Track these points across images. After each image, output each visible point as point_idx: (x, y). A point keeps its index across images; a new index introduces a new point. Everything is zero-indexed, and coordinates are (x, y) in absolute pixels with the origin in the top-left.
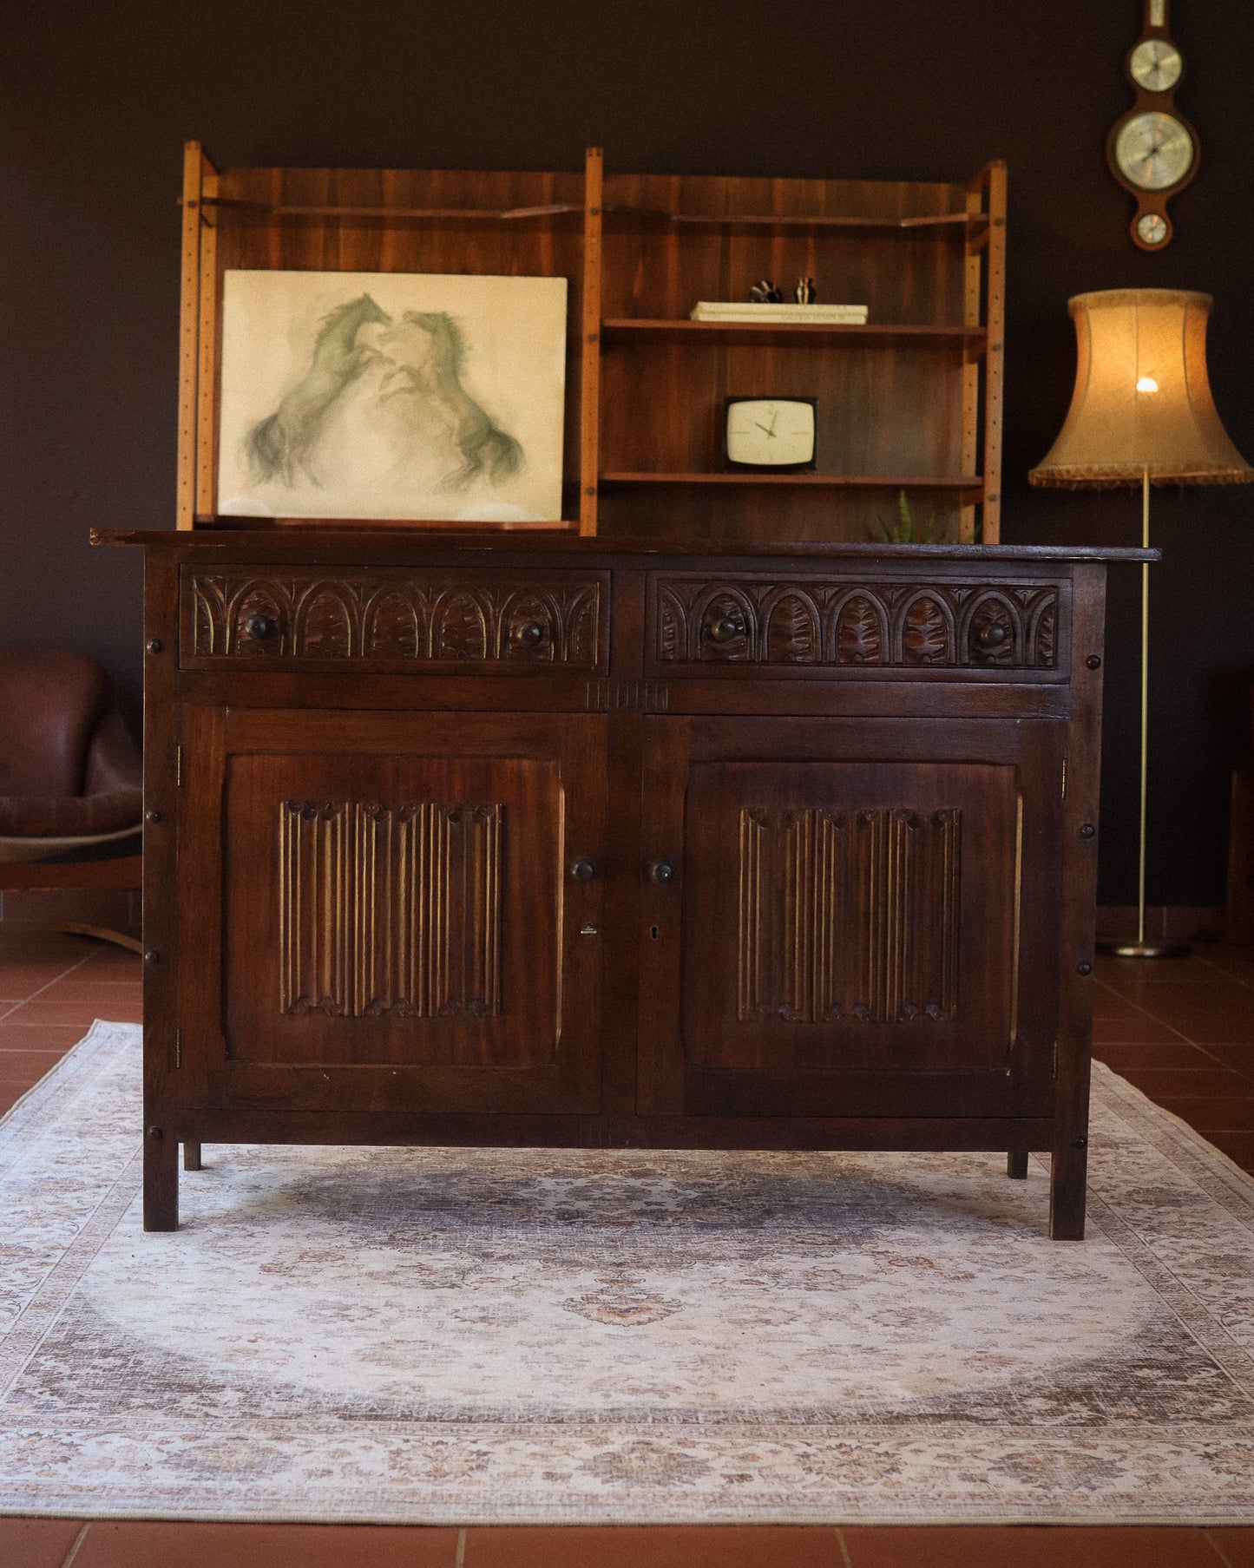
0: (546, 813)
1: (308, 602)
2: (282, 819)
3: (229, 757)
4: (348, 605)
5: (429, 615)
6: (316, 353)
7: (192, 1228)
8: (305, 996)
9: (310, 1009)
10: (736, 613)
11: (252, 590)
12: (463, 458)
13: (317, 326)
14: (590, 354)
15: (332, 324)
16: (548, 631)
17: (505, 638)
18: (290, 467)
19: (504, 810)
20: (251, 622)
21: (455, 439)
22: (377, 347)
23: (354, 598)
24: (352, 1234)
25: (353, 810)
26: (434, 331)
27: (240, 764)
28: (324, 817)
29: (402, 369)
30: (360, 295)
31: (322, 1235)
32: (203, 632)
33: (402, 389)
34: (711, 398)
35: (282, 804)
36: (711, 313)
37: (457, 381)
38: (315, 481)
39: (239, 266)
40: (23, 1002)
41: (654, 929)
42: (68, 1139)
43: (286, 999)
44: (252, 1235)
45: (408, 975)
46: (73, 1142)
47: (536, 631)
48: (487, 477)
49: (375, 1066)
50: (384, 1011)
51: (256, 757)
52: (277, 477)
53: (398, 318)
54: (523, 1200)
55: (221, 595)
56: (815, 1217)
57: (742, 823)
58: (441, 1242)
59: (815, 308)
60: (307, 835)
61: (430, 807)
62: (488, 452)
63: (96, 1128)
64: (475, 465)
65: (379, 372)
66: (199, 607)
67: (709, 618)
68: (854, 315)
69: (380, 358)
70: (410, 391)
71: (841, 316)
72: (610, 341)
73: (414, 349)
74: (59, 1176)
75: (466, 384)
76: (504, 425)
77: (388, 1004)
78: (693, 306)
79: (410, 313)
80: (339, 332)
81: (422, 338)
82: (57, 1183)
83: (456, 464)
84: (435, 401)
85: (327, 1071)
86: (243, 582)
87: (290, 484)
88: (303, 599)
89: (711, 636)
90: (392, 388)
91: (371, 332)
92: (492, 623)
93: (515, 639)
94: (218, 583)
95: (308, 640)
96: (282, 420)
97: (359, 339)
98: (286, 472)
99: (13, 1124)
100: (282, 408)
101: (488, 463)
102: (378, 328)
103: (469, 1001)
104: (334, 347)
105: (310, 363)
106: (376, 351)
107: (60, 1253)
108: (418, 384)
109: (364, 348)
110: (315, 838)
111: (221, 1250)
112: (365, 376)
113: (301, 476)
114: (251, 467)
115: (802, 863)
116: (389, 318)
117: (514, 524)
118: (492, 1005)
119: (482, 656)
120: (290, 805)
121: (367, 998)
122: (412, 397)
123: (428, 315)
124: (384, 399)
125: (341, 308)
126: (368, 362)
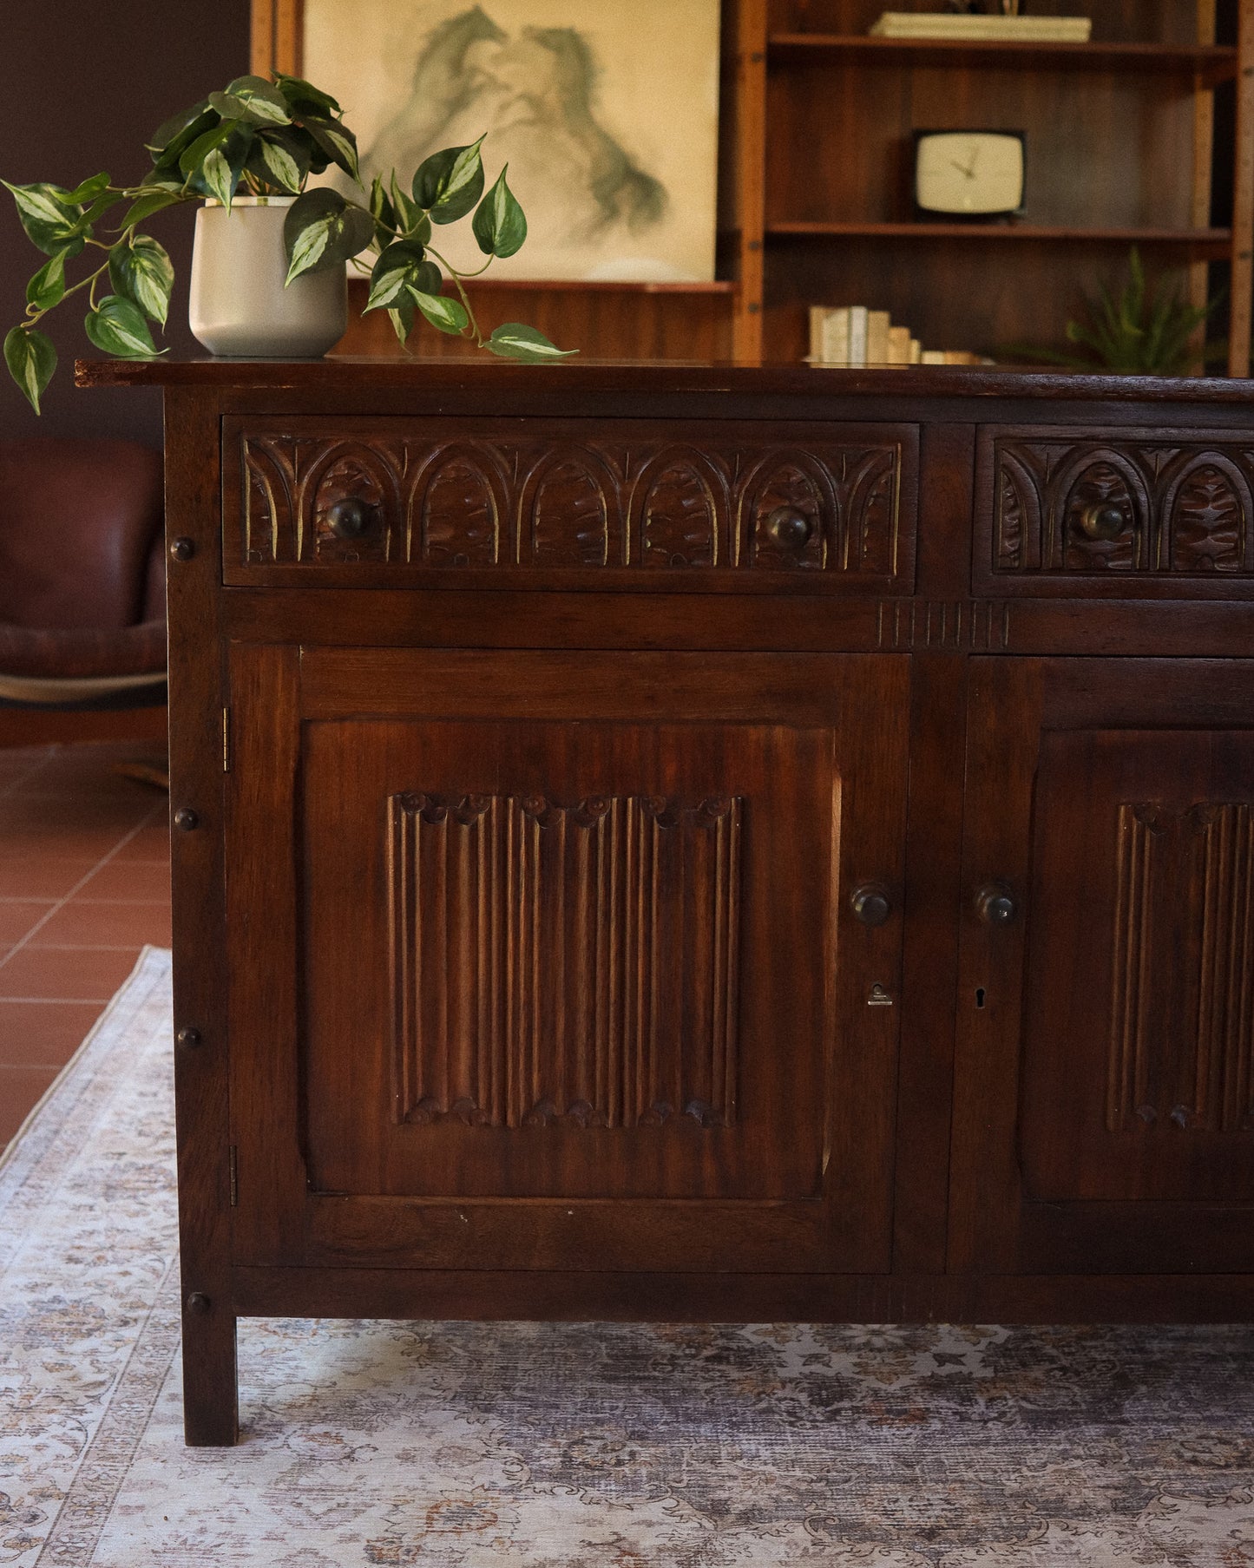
0: (813, 813)
1: (429, 476)
2: (390, 822)
3: (304, 727)
4: (495, 481)
5: (625, 496)
6: (417, 78)
7: (260, 1435)
8: (430, 1096)
9: (438, 1117)
10: (1120, 492)
11: (339, 457)
12: (595, 203)
14: (753, 78)
15: (436, 41)
16: (817, 521)
17: (748, 534)
19: (743, 805)
20: (337, 511)
21: (585, 181)
22: (492, 70)
23: (505, 471)
24: (504, 1450)
25: (503, 806)
26: (559, 50)
27: (324, 737)
28: (458, 820)
29: (522, 97)
30: (467, 7)
31: (459, 1453)
32: (261, 526)
33: (521, 122)
34: (894, 131)
35: (390, 799)
36: (900, 26)
37: (587, 111)
40: (60, 903)
41: (980, 993)
42: (90, 1201)
43: (401, 1101)
44: (350, 1457)
45: (591, 1063)
46: (98, 1212)
47: (800, 524)
48: (625, 227)
49: (538, 1201)
50: (553, 1121)
51: (347, 724)
53: (515, 35)
54: (752, 1351)
55: (288, 466)
56: (1196, 1392)
57: (1122, 827)
58: (644, 1471)
59: (1026, 22)
60: (430, 850)
61: (626, 803)
62: (625, 197)
63: (131, 1175)
65: (492, 101)
66: (253, 486)
67: (1076, 502)
68: (1073, 30)
69: (493, 84)
70: (532, 123)
71: (1059, 30)
72: (778, 60)
73: (536, 72)
74: (69, 1296)
75: (598, 114)
76: (646, 162)
77: (558, 1109)
78: (875, 16)
79: (530, 28)
80: (444, 52)
81: (544, 59)
82: (64, 1313)
83: (587, 210)
84: (562, 136)
85: (463, 1209)
86: (325, 443)
88: (421, 470)
89: (1080, 531)
90: (508, 120)
91: (484, 52)
92: (728, 507)
93: (764, 535)
94: (283, 445)
95: (429, 538)
96: (377, 160)
97: (469, 60)
99: (16, 1166)
100: (377, 145)
101: (626, 210)
102: (491, 47)
103: (686, 1102)
104: (439, 71)
105: (410, 90)
106: (489, 75)
107: (51, 1508)
108: (540, 114)
109: (475, 70)
110: (444, 851)
111: (303, 1499)
112: (476, 106)
115: (1215, 888)
116: (504, 35)
117: (658, 285)
118: (723, 1110)
119: (711, 562)
120: (403, 800)
121: (528, 1099)
122: (534, 131)
123: (552, 31)
124: (499, 134)
125: (446, 23)
126: (479, 89)
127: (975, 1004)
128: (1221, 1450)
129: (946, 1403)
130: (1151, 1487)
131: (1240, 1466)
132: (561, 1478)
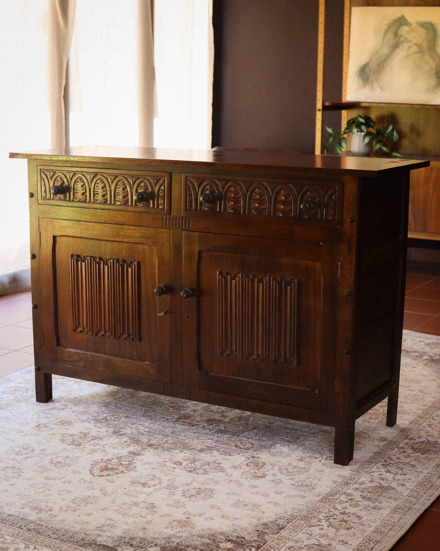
2: (70, 261)
3: (54, 238)
4: (86, 183)
6: (383, 38)
8: (79, 326)
9: (81, 331)
11: (58, 176)
12: (436, 79)
13: (384, 28)
15: (390, 27)
16: (149, 196)
18: (372, 83)
19: (138, 264)
21: (433, 72)
22: (405, 35)
25: (91, 259)
26: (427, 29)
27: (59, 240)
28: (82, 261)
29: (415, 44)
30: (400, 15)
33: (415, 52)
35: (70, 255)
38: (381, 88)
39: (358, 5)
41: (187, 316)
43: (73, 326)
45: (109, 322)
49: (100, 354)
51: (63, 237)
52: (368, 86)
53: (414, 25)
57: (218, 277)
60: (77, 267)
61: (114, 261)
65: (406, 46)
69: (407, 40)
70: (417, 53)
73: (420, 36)
75: (438, 50)
77: (103, 333)
79: (419, 22)
80: (392, 30)
81: (423, 32)
83: (433, 81)
84: (427, 57)
87: (372, 89)
88: (73, 180)
90: (411, 52)
91: (404, 30)
92: (131, 192)
95: (75, 195)
96: (370, 65)
97: (399, 33)
98: (371, 84)
100: (370, 61)
102: (406, 28)
103: (128, 335)
104: (390, 36)
105: (381, 42)
106: (405, 37)
108: (420, 50)
109: (401, 36)
110: (80, 268)
112: (401, 47)
113: (376, 86)
114: (359, 82)
115: (239, 295)
116: (411, 24)
118: (136, 337)
119: (129, 204)
120: (72, 256)
121: (97, 329)
122: (418, 55)
123: (425, 23)
124: (408, 56)
125: (393, 20)
126: (402, 42)
127: (186, 318)
128: (249, 446)
129: (205, 424)
130: (216, 448)
131: (245, 449)
132: (97, 421)
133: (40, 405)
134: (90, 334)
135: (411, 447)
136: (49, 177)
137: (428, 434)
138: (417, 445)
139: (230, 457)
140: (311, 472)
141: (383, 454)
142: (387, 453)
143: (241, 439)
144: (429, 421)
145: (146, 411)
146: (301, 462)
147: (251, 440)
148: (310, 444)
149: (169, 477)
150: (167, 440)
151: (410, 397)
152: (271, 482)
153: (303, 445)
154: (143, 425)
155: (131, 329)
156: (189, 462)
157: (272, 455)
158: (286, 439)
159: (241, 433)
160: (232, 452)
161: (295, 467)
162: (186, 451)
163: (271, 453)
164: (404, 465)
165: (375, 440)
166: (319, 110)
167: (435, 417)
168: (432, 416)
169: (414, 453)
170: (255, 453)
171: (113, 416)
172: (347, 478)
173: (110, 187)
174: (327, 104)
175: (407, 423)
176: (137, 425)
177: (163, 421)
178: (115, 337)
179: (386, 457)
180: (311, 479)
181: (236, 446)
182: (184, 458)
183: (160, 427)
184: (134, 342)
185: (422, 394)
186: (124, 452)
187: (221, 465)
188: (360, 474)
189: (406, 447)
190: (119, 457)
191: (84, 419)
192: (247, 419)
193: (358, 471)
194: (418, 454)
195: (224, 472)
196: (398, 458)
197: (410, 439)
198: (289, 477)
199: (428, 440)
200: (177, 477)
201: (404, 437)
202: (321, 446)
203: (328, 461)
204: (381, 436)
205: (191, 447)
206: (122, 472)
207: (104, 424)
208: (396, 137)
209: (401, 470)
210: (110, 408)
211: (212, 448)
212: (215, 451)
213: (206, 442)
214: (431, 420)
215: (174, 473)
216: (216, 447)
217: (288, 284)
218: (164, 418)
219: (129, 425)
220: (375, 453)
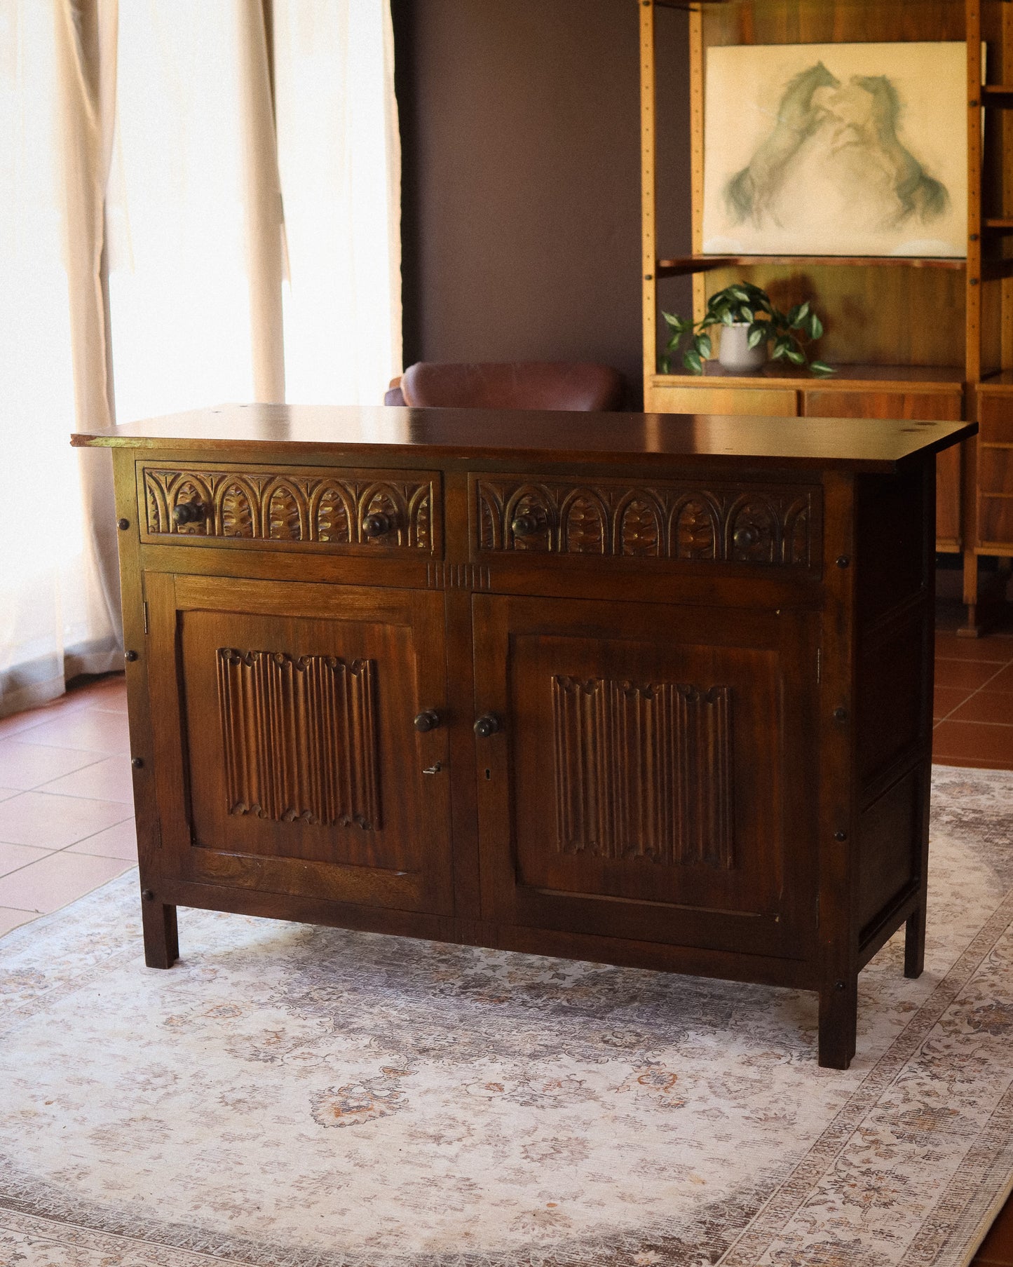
0: (406, 669)
1: (222, 493)
2: (217, 663)
3: (179, 614)
4: (251, 496)
5: (308, 505)
6: (780, 114)
8: (241, 801)
9: (244, 812)
11: (184, 483)
12: (899, 201)
13: (781, 91)
14: (973, 118)
15: (792, 88)
16: (395, 521)
18: (759, 211)
19: (373, 664)
21: (892, 184)
22: (828, 107)
24: (284, 987)
25: (265, 658)
26: (875, 92)
27: (189, 619)
28: (245, 663)
29: (849, 126)
30: (814, 63)
31: (261, 985)
32: (154, 515)
33: (849, 143)
35: (216, 651)
37: (894, 135)
38: (779, 224)
41: (488, 772)
43: (229, 802)
44: (211, 980)
45: (312, 791)
48: (919, 217)
49: (292, 860)
50: (296, 818)
51: (198, 613)
52: (748, 221)
53: (846, 83)
57: (552, 688)
60: (235, 677)
61: (319, 660)
62: (919, 195)
64: (908, 207)
65: (830, 129)
69: (831, 116)
70: (856, 144)
73: (860, 108)
75: (902, 137)
76: (934, 171)
77: (298, 813)
79: (856, 77)
80: (797, 96)
81: (866, 98)
83: (892, 205)
84: (878, 154)
85: (259, 860)
86: (179, 476)
87: (759, 226)
88: (220, 490)
90: (840, 143)
91: (825, 95)
92: (354, 513)
94: (162, 476)
95: (225, 525)
96: (753, 173)
97: (814, 102)
98: (755, 216)
100: (753, 162)
101: (919, 205)
102: (828, 92)
103: (356, 816)
104: (794, 108)
105: (775, 123)
106: (828, 111)
109: (819, 108)
110: (240, 678)
111: (168, 995)
112: (819, 133)
113: (768, 220)
114: (728, 212)
115: (601, 724)
116: (838, 82)
118: (372, 822)
119: (348, 540)
120: (222, 652)
121: (284, 808)
122: (857, 149)
123: (870, 79)
124: (834, 152)
125: (800, 75)
126: (821, 121)
127: (485, 777)
128: (631, 1039)
129: (525, 997)
130: (564, 1049)
131: (626, 1047)
132: (293, 1003)
133: (156, 973)
134: (267, 818)
135: (966, 1021)
136: (164, 486)
137: (995, 988)
138: (978, 1014)
139: (599, 1066)
140: (777, 1087)
141: (914, 1039)
142: (921, 1035)
143: (612, 1025)
144: (991, 961)
145: (390, 975)
146: (751, 1067)
147: (632, 1027)
148: (758, 1027)
149: (485, 1119)
150: (455, 1036)
151: (938, 908)
152: (699, 1116)
153: (742, 1029)
154: (395, 1007)
155: (360, 805)
156: (516, 1082)
157: (686, 1056)
158: (704, 1019)
159: (606, 1013)
160: (600, 1055)
161: (741, 1079)
162: (501, 1059)
163: (681, 1052)
164: (964, 1060)
165: (891, 1011)
166: (649, 278)
167: (1000, 952)
168: (993, 949)
169: (977, 1032)
170: (649, 1054)
171: (324, 989)
172: (856, 1097)
173: (305, 504)
174: (665, 263)
175: (946, 967)
176: (382, 1006)
177: (434, 995)
178: (325, 822)
179: (921, 1046)
180: (781, 1104)
181: (606, 1042)
182: (504, 1075)
183: (432, 1008)
184: (368, 832)
185: (959, 901)
186: (373, 1068)
187: (584, 1086)
188: (880, 1086)
189: (957, 1021)
190: (365, 1081)
191: (262, 1001)
192: (609, 979)
193: (872, 1080)
194: (984, 1035)
195: (596, 1099)
196: (948, 1047)
197: (963, 1003)
198: (734, 1103)
199: (999, 1003)
200: (502, 1117)
201: (946, 998)
202: (780, 1029)
203: (804, 1061)
204: (901, 999)
205: (511, 1050)
206: (382, 1114)
207: (310, 1010)
208: (817, 330)
209: (961, 1070)
210: (310, 971)
211: (557, 1048)
212: (563, 1055)
213: (540, 1037)
214: (993, 958)
215: (491, 1110)
216: (564, 1046)
217: (709, 698)
218: (434, 988)
219: (365, 1008)
220: (897, 1039)
